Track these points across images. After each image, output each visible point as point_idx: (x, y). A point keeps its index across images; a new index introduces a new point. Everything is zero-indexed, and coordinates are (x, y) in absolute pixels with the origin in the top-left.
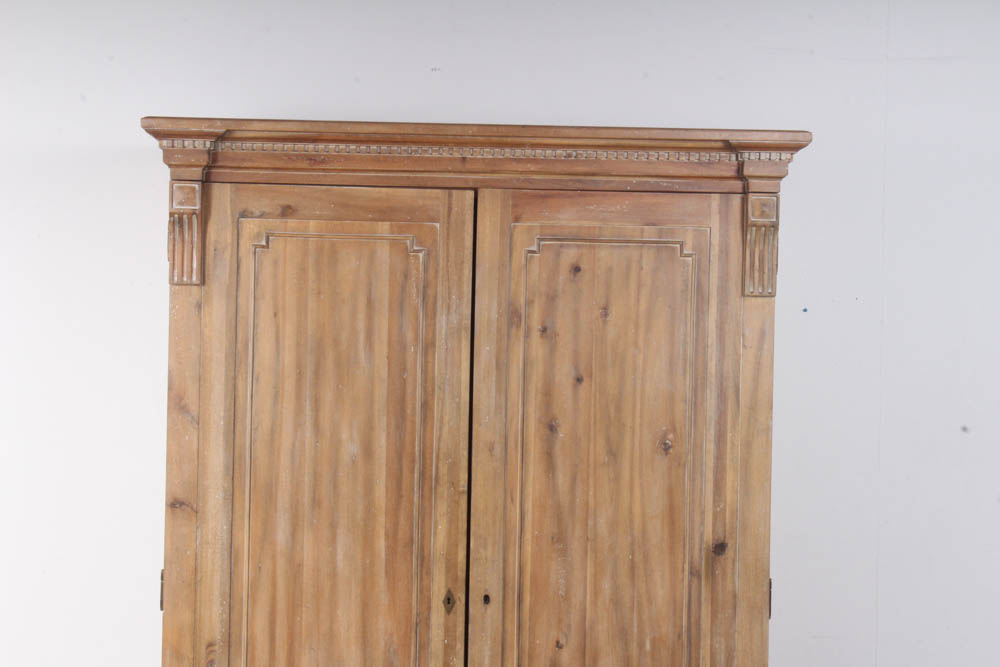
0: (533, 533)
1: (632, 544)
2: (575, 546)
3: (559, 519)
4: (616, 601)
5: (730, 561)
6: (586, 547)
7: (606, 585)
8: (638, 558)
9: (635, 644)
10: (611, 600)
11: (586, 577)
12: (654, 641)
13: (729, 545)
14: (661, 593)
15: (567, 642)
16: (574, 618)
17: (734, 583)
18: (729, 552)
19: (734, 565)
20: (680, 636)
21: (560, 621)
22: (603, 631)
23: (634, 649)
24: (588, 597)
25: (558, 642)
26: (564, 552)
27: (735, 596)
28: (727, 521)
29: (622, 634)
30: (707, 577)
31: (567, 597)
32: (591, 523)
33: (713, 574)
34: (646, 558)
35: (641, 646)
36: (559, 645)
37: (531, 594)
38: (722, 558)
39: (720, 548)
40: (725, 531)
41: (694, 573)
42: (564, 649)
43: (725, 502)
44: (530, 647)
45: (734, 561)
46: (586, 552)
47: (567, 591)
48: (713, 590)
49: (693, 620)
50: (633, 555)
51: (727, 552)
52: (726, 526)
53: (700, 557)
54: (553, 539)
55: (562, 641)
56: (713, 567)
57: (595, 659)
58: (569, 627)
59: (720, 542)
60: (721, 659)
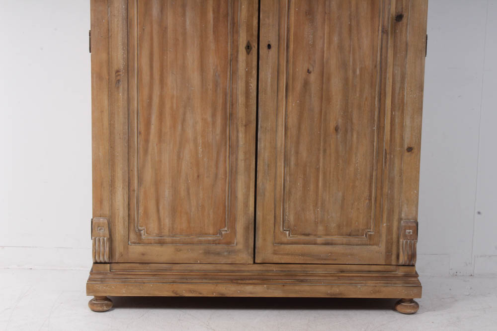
0: (295, 9)
1: (350, 15)
2: (319, 18)
4: (341, 47)
5: (405, 25)
6: (325, 17)
7: (336, 39)
8: (354, 23)
9: (351, 71)
10: (338, 46)
11: (324, 35)
12: (361, 69)
13: (405, 16)
14: (366, 43)
15: (313, 70)
16: (317, 56)
17: (406, 37)
18: (404, 20)
19: (407, 27)
20: (376, 66)
21: (310, 58)
22: (333, 63)
23: (350, 73)
24: (325, 45)
25: (308, 70)
26: (312, 21)
27: (407, 44)
28: (404, 2)
29: (344, 65)
30: (392, 33)
31: (313, 45)
32: (327, 3)
33: (395, 32)
34: (358, 23)
35: (354, 72)
36: (309, 72)
37: (294, 45)
38: (400, 23)
39: (399, 17)
40: (402, 8)
41: (384, 31)
42: (311, 74)
44: (293, 72)
45: (407, 25)
46: (325, 20)
47: (314, 42)
48: (395, 42)
49: (383, 57)
50: (351, 21)
51: (403, 19)
52: (402, 5)
53: (388, 22)
54: (306, 13)
55: (311, 69)
56: (395, 28)
57: (329, 79)
58: (315, 61)
59: (399, 14)
60: (398, 78)
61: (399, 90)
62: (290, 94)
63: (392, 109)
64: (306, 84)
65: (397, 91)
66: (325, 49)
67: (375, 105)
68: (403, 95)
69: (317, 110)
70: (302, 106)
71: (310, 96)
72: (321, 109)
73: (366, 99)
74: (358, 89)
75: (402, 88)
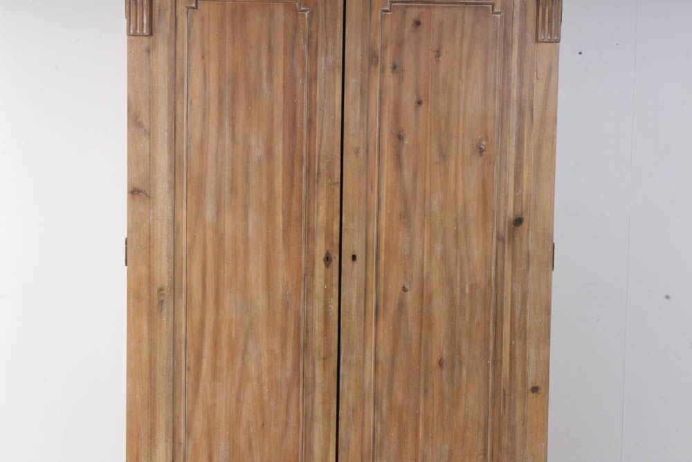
0: (386, 211)
1: (456, 219)
2: (416, 221)
3: (405, 201)
4: (445, 258)
5: (525, 230)
6: (424, 221)
7: (438, 248)
8: (461, 228)
9: (458, 289)
10: (442, 258)
11: (424, 243)
12: (471, 286)
13: (525, 219)
14: (476, 253)
15: (410, 287)
16: (415, 270)
17: (528, 245)
18: (525, 224)
19: (528, 233)
20: (489, 283)
21: (405, 272)
22: (436, 279)
23: (457, 291)
24: (425, 257)
25: (404, 288)
26: (408, 225)
27: (528, 255)
28: (524, 202)
29: (449, 282)
30: (509, 241)
31: (410, 255)
32: (427, 204)
33: (514, 240)
34: (466, 228)
35: (463, 290)
36: (404, 289)
37: (385, 255)
38: (519, 228)
39: (518, 221)
40: (522, 210)
41: (500, 239)
42: (408, 292)
43: (522, 189)
44: (385, 291)
45: (528, 230)
46: (424, 224)
47: (410, 252)
48: (513, 252)
49: (499, 272)
50: (457, 226)
51: (523, 224)
52: (522, 206)
53: (505, 228)
54: (400, 215)
55: (407, 287)
56: (513, 234)
57: (430, 300)
58: (412, 277)
59: (519, 217)
60: (519, 298)
61: (520, 314)
62: (381, 318)
63: (511, 337)
64: (401, 305)
65: (517, 315)
66: (425, 260)
67: (489, 332)
68: (525, 319)
69: (415, 337)
70: (396, 333)
71: (407, 321)
72: (421, 337)
73: (478, 324)
74: (468, 313)
75: (524, 310)
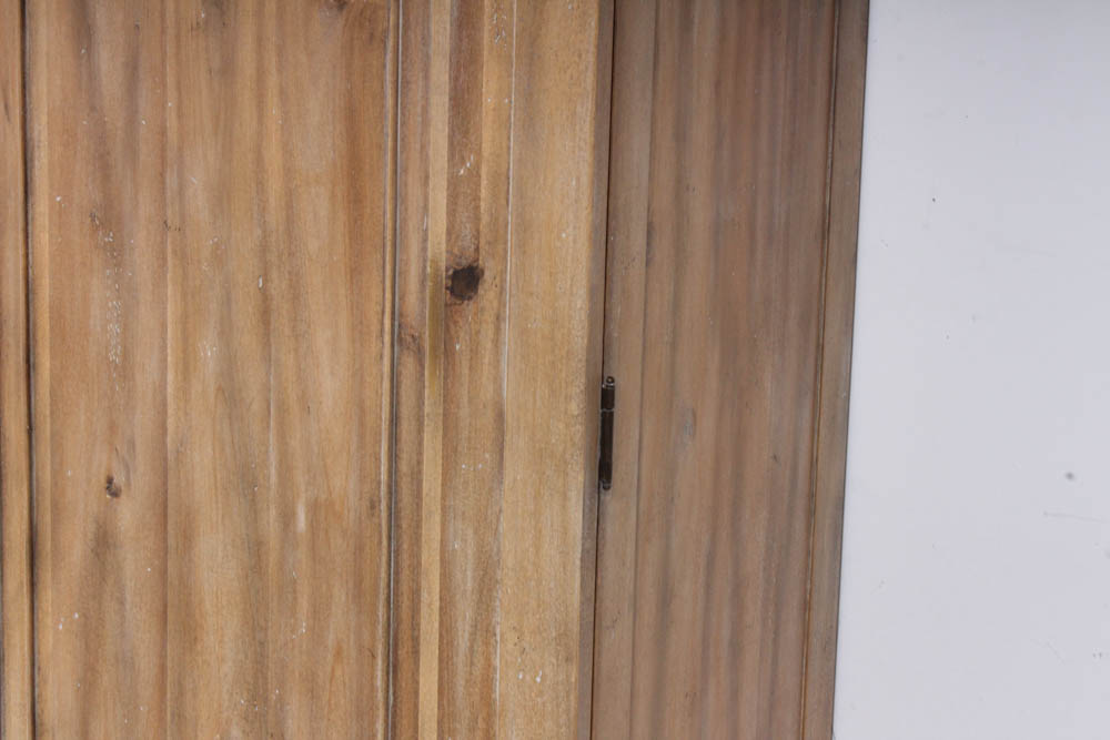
0: (52, 198)
1: (264, 249)
2: (141, 241)
3: (103, 165)
4: (230, 394)
5: (489, 317)
6: (163, 242)
7: (208, 350)
8: (278, 286)
9: (273, 512)
10: (220, 389)
11: (164, 326)
12: (314, 508)
13: (488, 275)
14: (330, 384)
15: (128, 484)
16: (142, 422)
17: (497, 380)
18: (487, 292)
19: (498, 330)
20: (373, 506)
21: (112, 427)
22: (203, 467)
23: (271, 517)
24: (170, 377)
25: (110, 481)
26: (116, 254)
27: (500, 417)
28: (483, 205)
29: (245, 481)
30: (435, 356)
31: (124, 370)
32: (172, 180)
33: (449, 353)
34: (296, 295)
35: (287, 518)
36: (111, 489)
37: (53, 358)
38: (469, 308)
39: (465, 280)
40: (477, 236)
41: (401, 338)
42: (123, 496)
43: (479, 153)
44: (55, 484)
45: (498, 318)
46: (165, 259)
47: (126, 355)
48: (448, 398)
49: (404, 467)
50: (266, 276)
51: (481, 291)
52: (477, 219)
53: (422, 300)
54: (93, 217)
55: (119, 480)
56: (447, 329)
57: (188, 537)
58: (132, 444)
59: (465, 263)
60: (466, 579)
61: (473, 641)
62: (46, 575)
63: (440, 722)
64: (103, 542)
65: (462, 641)
66: (170, 390)
67: (373, 687)
68: (489, 666)
69: (146, 664)
70: (90, 634)
71: (122, 602)
72: (163, 669)
73: (338, 653)
74: (304, 604)
75: (484, 630)
